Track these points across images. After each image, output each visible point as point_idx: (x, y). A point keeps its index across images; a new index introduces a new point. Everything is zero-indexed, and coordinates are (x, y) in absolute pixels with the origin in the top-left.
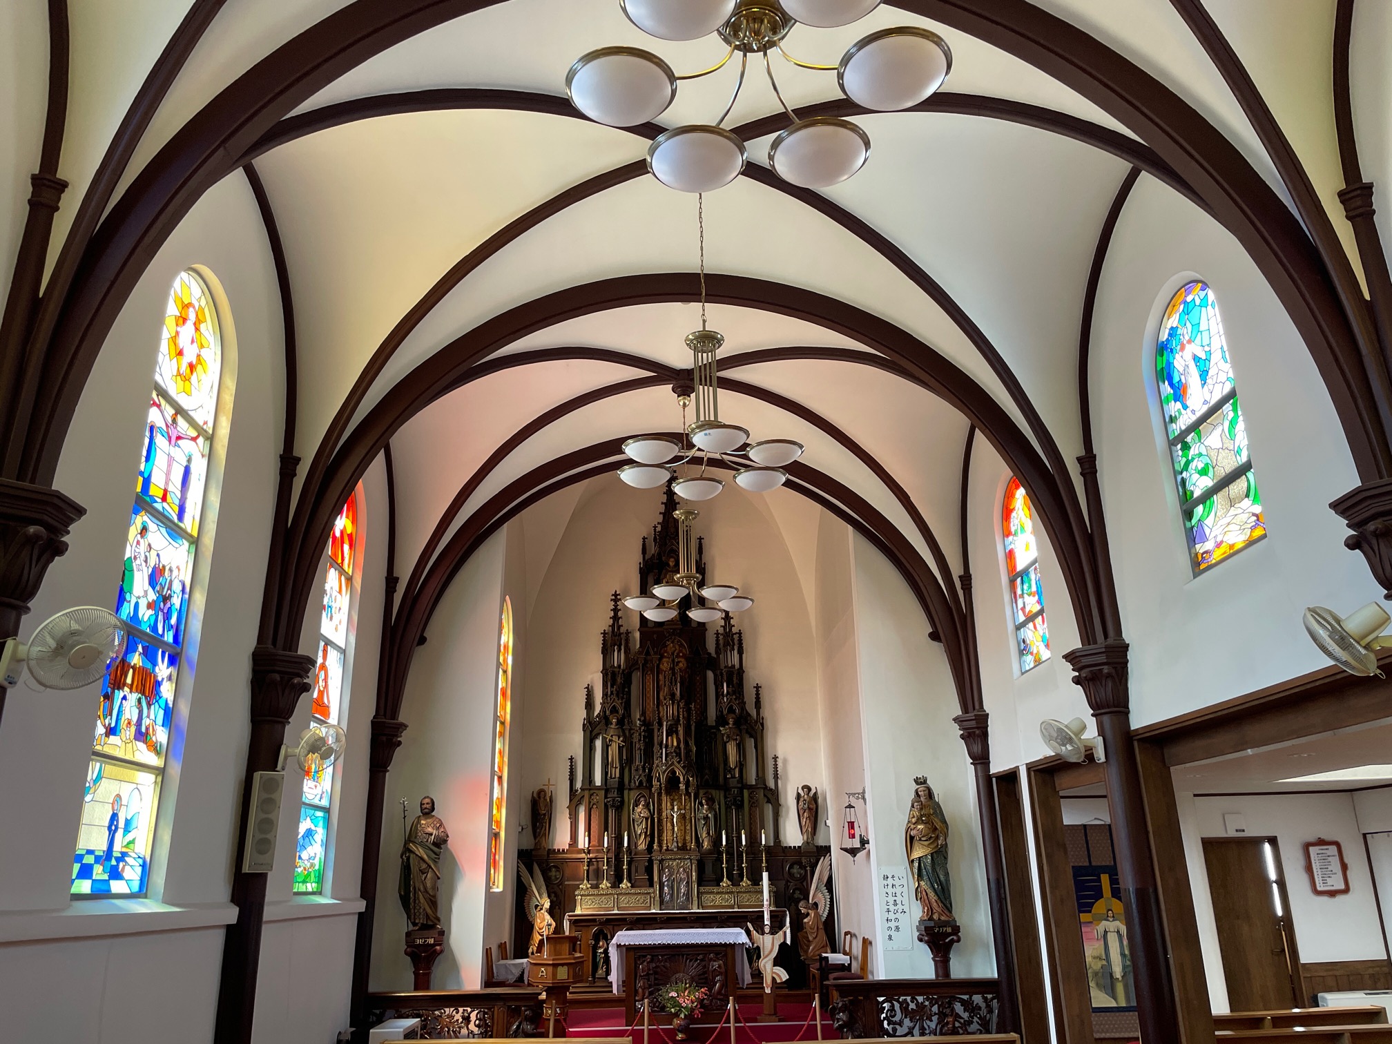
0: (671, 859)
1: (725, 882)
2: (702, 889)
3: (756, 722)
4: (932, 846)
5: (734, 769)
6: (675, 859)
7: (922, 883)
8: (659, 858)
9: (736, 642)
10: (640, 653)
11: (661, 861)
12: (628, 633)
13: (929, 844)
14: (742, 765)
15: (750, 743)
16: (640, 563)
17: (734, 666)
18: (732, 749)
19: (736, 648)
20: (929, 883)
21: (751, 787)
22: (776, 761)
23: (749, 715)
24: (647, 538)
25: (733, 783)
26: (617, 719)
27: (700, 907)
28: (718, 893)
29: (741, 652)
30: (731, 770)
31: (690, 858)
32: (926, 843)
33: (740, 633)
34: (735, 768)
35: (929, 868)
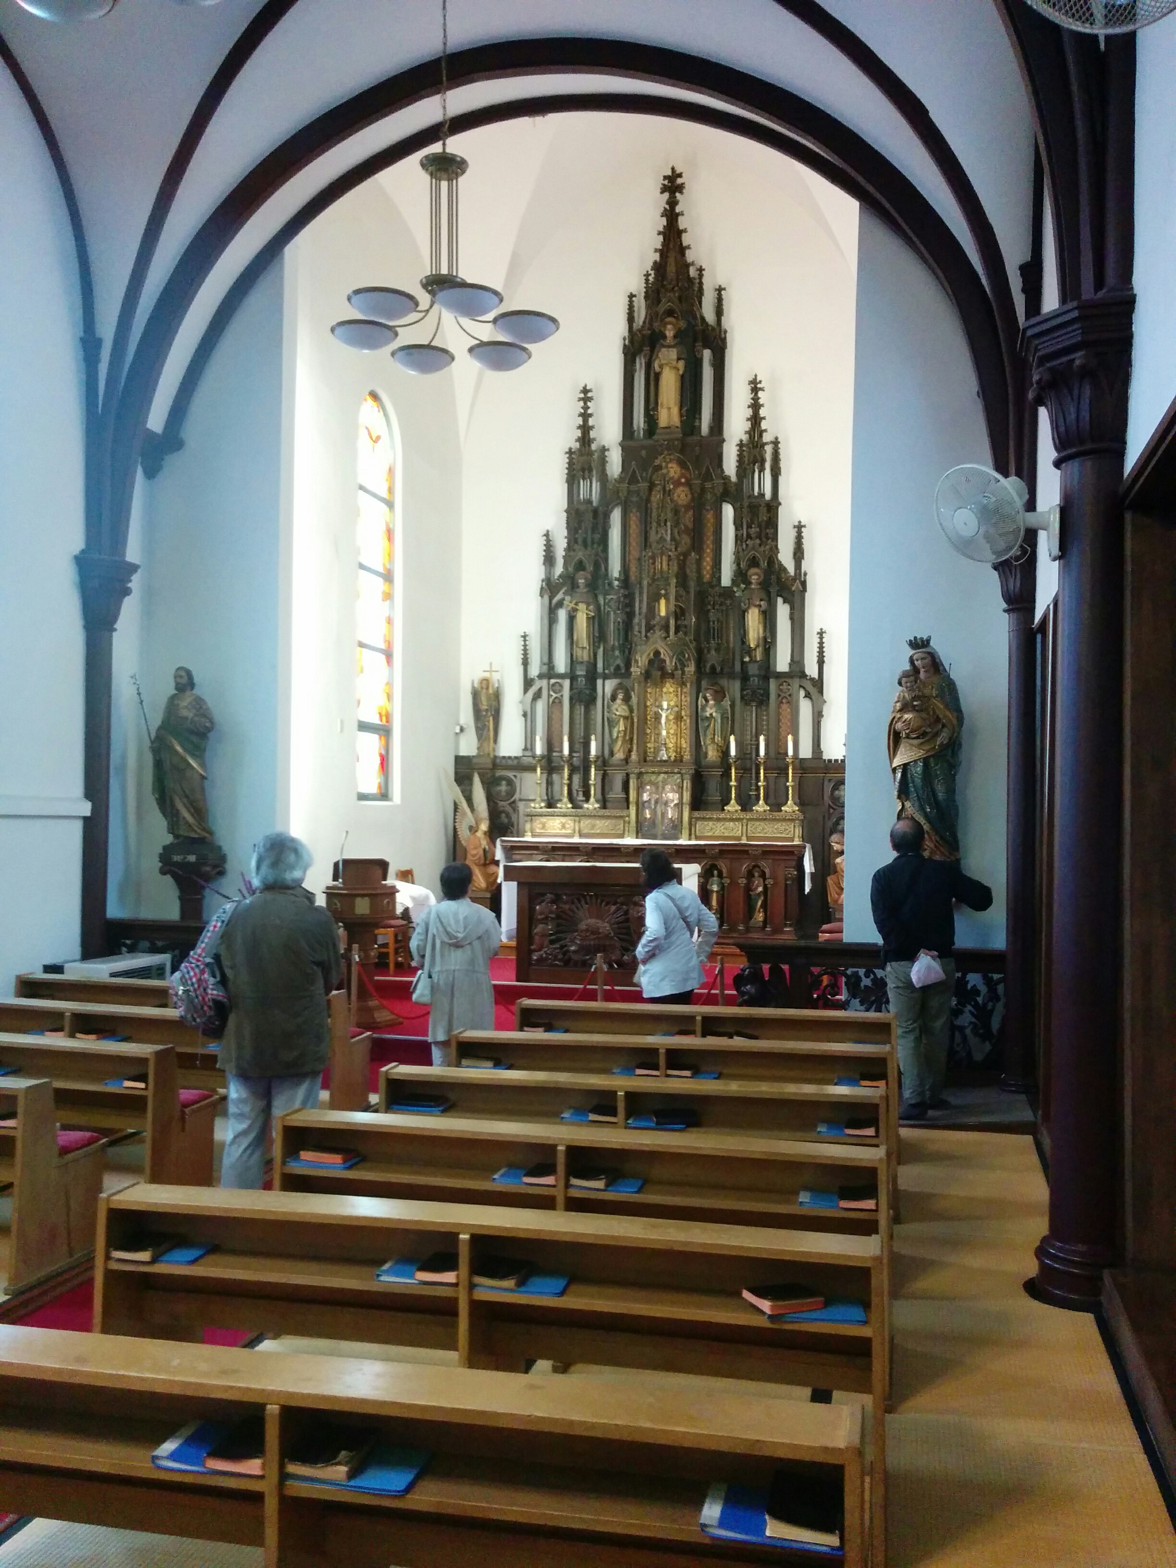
0: (653, 773)
1: (733, 806)
2: (696, 814)
3: (794, 579)
4: (927, 747)
5: (755, 649)
6: (660, 773)
7: (908, 804)
8: (637, 771)
9: (768, 457)
10: (621, 479)
11: (640, 775)
12: (604, 450)
13: (922, 744)
14: (769, 644)
15: (783, 611)
16: (624, 339)
17: (763, 495)
18: (753, 619)
19: (768, 466)
20: (917, 804)
21: (780, 676)
22: (821, 638)
23: (785, 569)
24: (635, 296)
25: (753, 670)
26: (586, 579)
27: (693, 836)
28: (718, 820)
29: (776, 473)
30: (749, 651)
31: (679, 773)
32: (916, 742)
33: (776, 443)
34: (758, 646)
35: (918, 781)
